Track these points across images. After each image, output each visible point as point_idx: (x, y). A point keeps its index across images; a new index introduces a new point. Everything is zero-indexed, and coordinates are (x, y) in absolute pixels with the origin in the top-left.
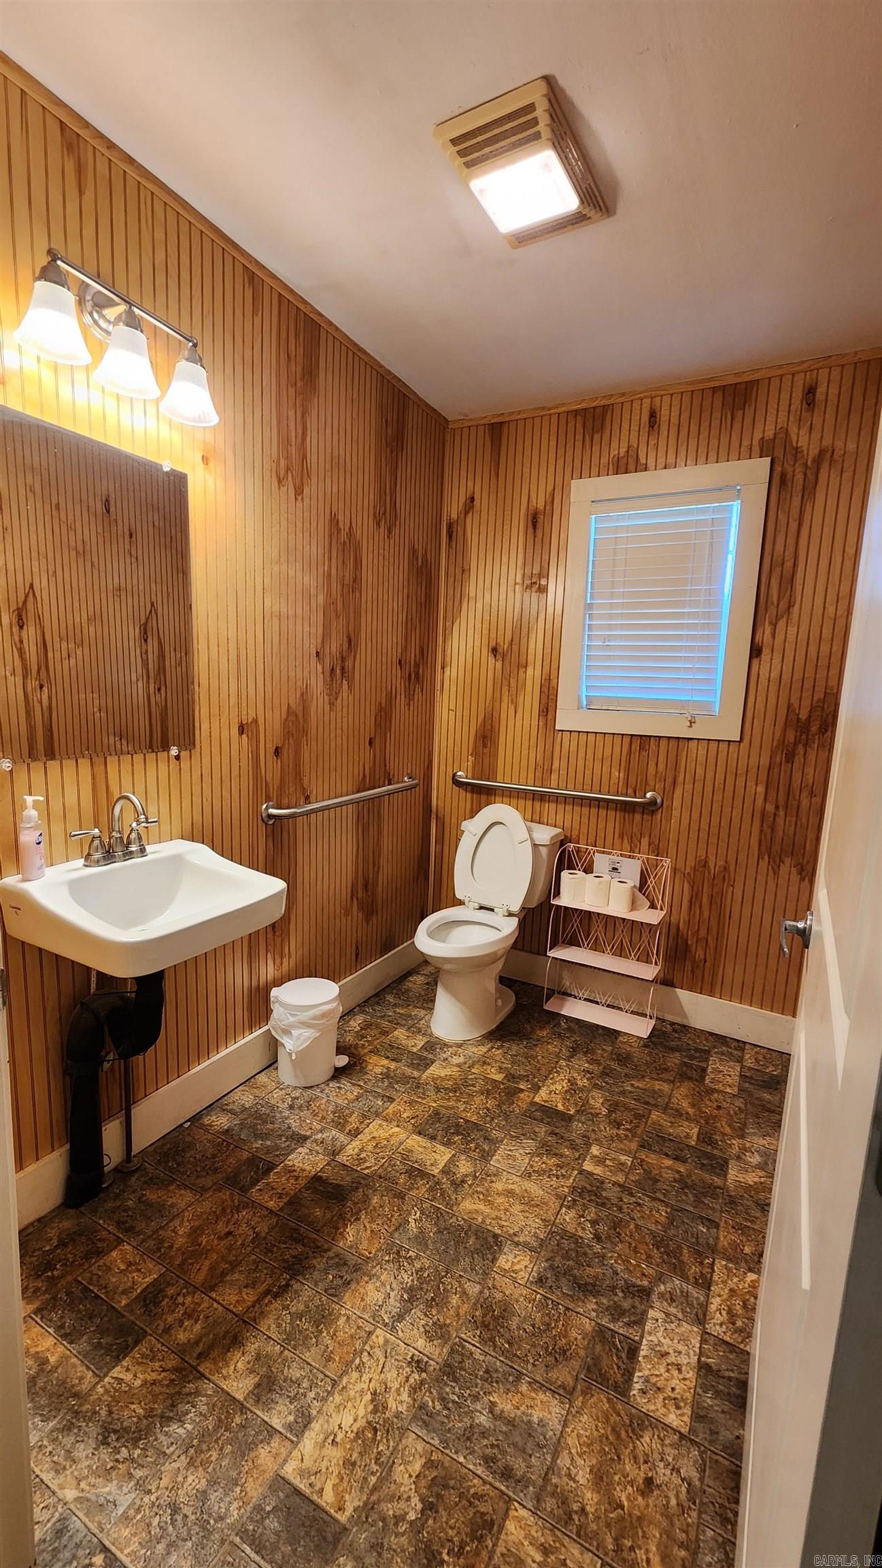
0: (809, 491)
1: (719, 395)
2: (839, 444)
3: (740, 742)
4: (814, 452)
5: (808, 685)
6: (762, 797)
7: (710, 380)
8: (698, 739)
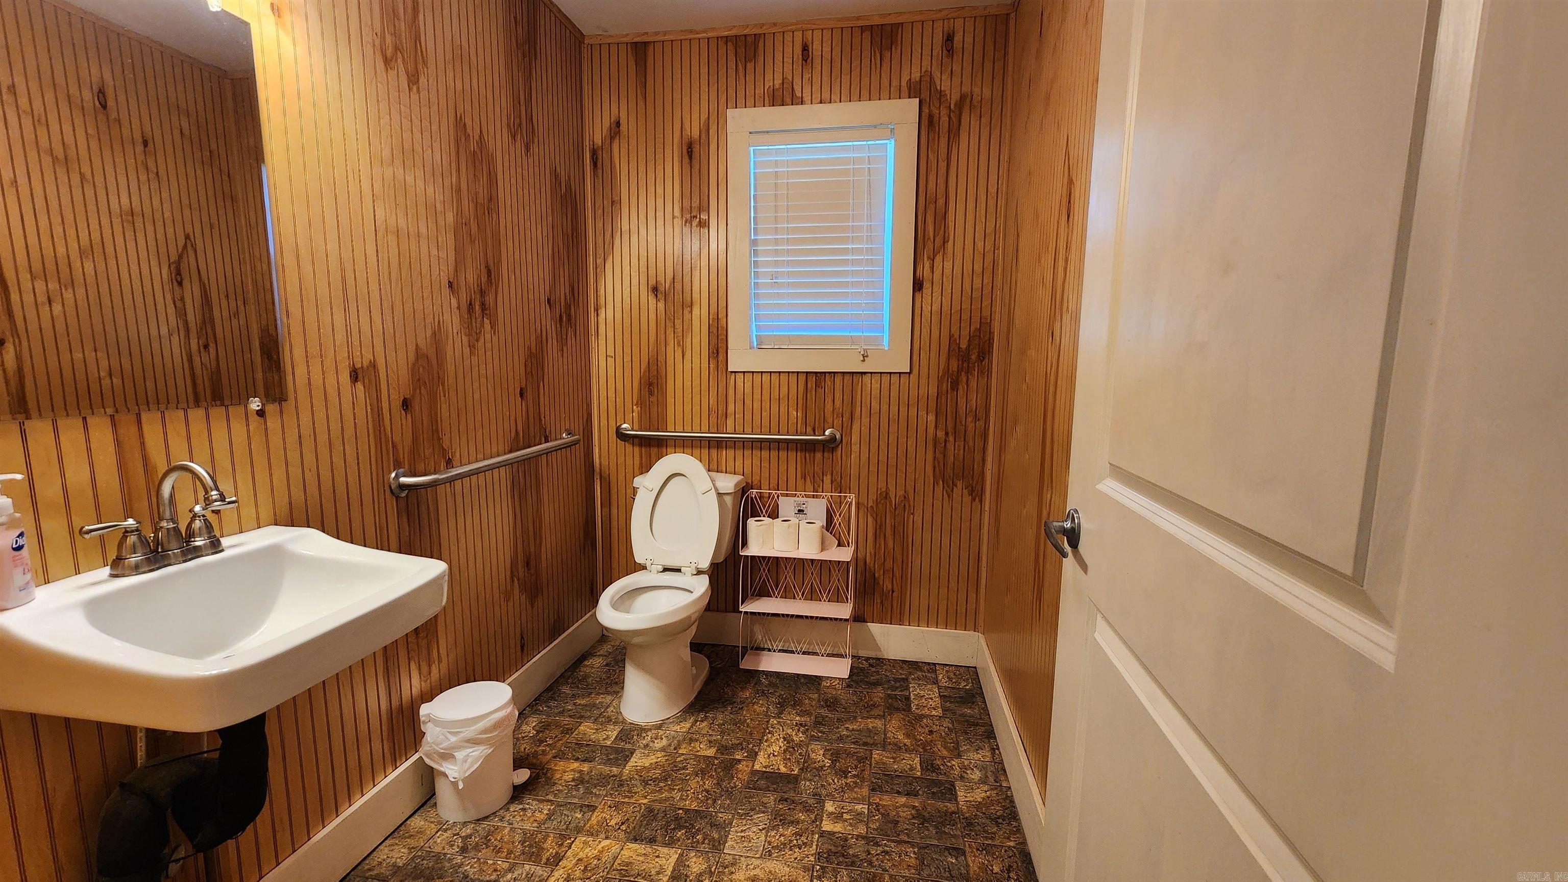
0: (954, 133)
1: (867, 35)
2: (977, 90)
3: (910, 373)
4: (955, 97)
5: (966, 316)
6: (933, 425)
7: (858, 18)
8: (871, 373)
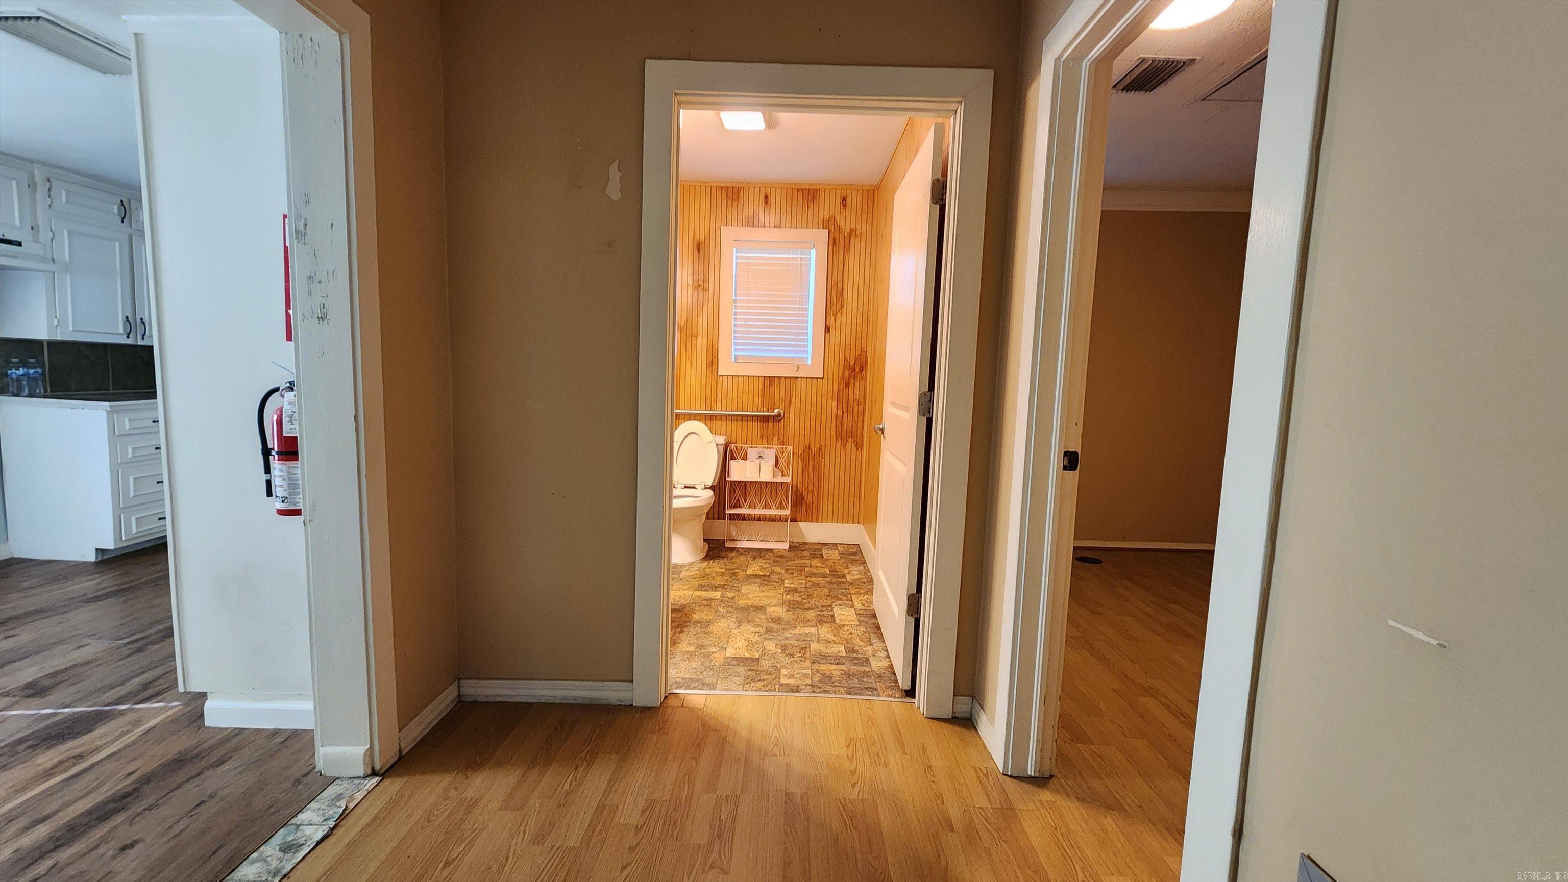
0: (847, 249)
1: (800, 193)
2: (858, 228)
3: (823, 378)
4: (848, 230)
5: (853, 348)
6: (836, 407)
7: (796, 184)
8: (801, 378)
